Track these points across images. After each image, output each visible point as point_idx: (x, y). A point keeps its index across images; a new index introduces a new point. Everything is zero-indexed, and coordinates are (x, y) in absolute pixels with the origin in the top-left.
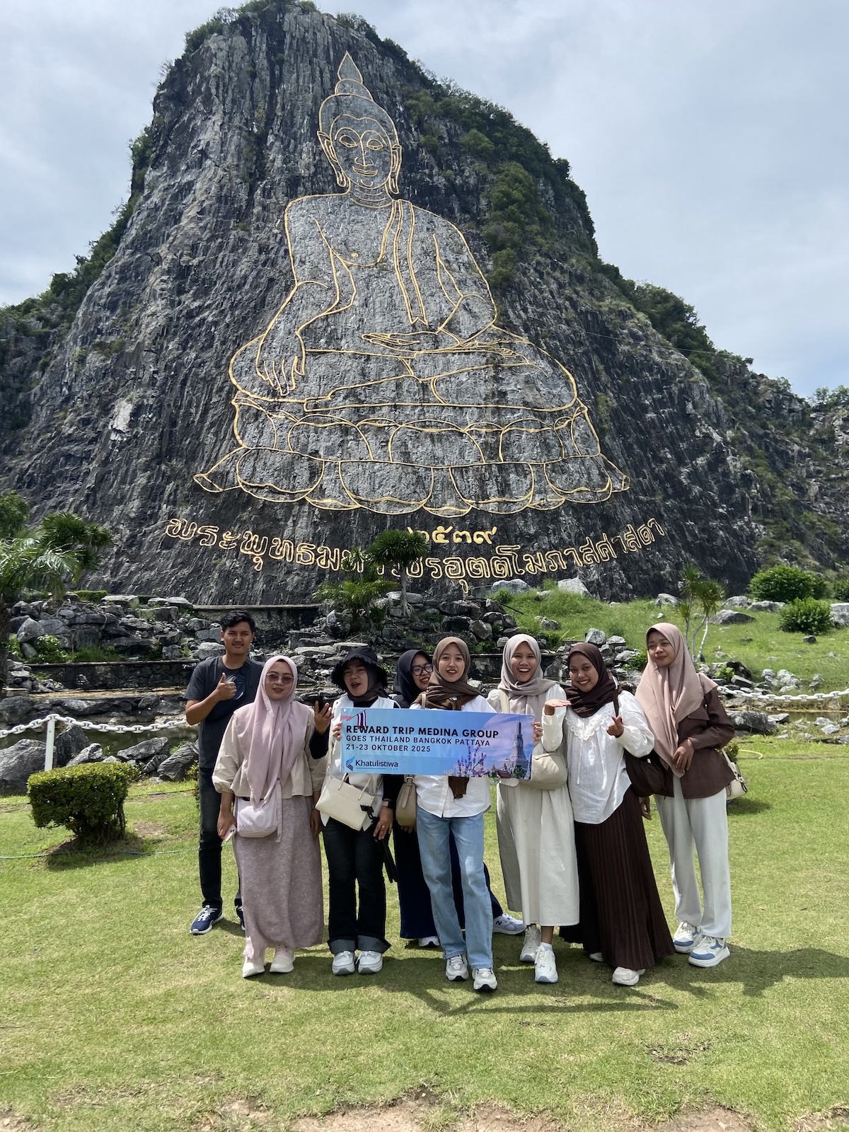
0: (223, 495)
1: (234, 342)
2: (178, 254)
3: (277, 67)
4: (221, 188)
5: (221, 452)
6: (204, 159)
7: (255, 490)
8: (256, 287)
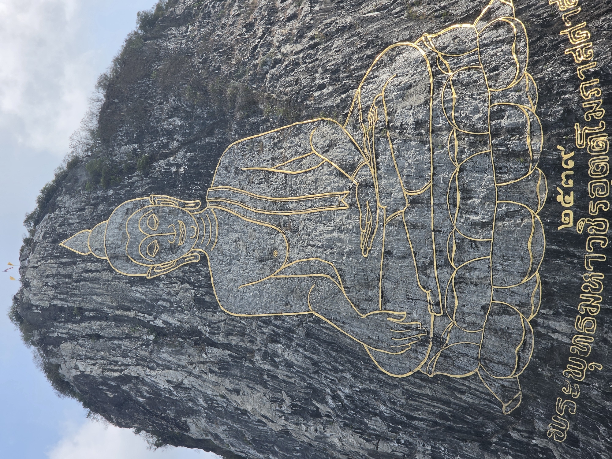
0: (525, 391)
1: (371, 371)
2: (280, 415)
3: (86, 313)
4: (212, 372)
5: (481, 390)
6: (183, 386)
7: (521, 364)
8: (315, 348)
